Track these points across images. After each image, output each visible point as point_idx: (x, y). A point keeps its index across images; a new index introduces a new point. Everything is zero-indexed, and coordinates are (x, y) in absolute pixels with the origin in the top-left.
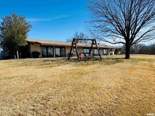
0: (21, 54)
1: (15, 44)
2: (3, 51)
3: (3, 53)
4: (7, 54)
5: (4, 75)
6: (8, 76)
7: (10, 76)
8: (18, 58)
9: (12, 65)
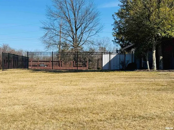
0: (161, 57)
1: (150, 32)
2: (120, 50)
3: (122, 56)
4: (129, 58)
5: (131, 110)
6: (138, 112)
7: (142, 114)
8: (155, 68)
9: (144, 87)
